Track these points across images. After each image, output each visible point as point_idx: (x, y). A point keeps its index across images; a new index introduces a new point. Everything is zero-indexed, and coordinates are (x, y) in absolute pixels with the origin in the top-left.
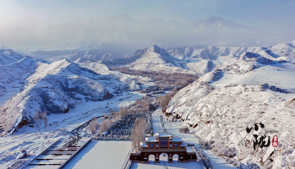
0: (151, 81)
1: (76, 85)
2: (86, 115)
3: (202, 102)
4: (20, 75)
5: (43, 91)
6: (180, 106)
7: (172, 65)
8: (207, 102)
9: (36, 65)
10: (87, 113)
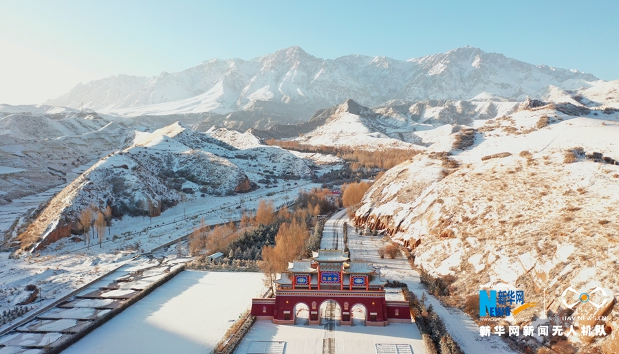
0: (338, 163)
1: (186, 165)
2: (192, 221)
3: (432, 192)
4: (99, 152)
5: (116, 172)
6: (385, 202)
7: (382, 135)
8: (442, 192)
9: (129, 136)
10: (197, 217)
